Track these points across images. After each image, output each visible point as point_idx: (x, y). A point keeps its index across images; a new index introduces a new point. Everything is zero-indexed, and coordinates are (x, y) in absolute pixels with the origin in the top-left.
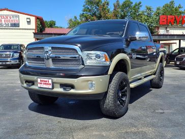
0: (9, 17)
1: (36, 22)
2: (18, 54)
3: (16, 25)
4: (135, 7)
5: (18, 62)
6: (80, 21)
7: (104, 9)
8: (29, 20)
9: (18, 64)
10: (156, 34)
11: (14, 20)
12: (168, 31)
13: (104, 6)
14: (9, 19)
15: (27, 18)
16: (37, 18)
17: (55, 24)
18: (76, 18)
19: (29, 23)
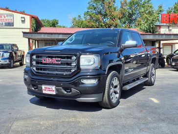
0: (3, 17)
1: (31, 21)
2: (9, 54)
3: (10, 25)
4: (143, 4)
5: (8, 62)
6: (84, 19)
7: (109, 7)
8: (23, 19)
9: (8, 64)
10: (157, 33)
11: (9, 19)
12: (171, 30)
13: (110, 3)
14: (3, 18)
15: (22, 18)
16: (32, 17)
17: (57, 23)
18: (79, 16)
19: (23, 22)
